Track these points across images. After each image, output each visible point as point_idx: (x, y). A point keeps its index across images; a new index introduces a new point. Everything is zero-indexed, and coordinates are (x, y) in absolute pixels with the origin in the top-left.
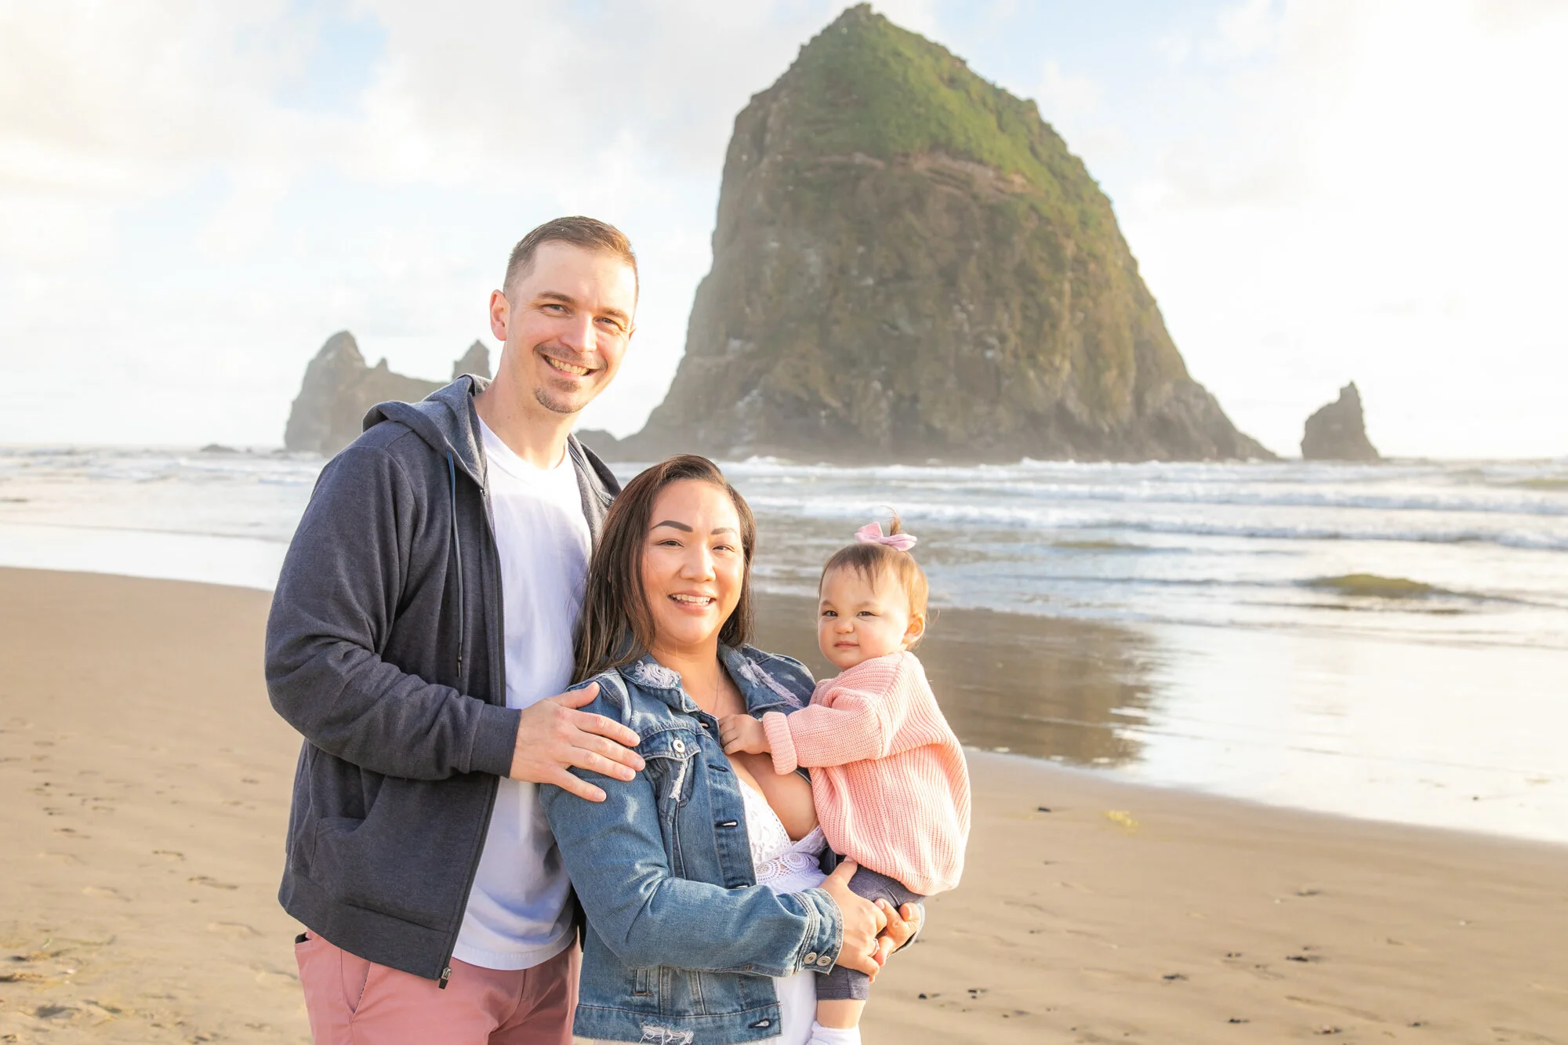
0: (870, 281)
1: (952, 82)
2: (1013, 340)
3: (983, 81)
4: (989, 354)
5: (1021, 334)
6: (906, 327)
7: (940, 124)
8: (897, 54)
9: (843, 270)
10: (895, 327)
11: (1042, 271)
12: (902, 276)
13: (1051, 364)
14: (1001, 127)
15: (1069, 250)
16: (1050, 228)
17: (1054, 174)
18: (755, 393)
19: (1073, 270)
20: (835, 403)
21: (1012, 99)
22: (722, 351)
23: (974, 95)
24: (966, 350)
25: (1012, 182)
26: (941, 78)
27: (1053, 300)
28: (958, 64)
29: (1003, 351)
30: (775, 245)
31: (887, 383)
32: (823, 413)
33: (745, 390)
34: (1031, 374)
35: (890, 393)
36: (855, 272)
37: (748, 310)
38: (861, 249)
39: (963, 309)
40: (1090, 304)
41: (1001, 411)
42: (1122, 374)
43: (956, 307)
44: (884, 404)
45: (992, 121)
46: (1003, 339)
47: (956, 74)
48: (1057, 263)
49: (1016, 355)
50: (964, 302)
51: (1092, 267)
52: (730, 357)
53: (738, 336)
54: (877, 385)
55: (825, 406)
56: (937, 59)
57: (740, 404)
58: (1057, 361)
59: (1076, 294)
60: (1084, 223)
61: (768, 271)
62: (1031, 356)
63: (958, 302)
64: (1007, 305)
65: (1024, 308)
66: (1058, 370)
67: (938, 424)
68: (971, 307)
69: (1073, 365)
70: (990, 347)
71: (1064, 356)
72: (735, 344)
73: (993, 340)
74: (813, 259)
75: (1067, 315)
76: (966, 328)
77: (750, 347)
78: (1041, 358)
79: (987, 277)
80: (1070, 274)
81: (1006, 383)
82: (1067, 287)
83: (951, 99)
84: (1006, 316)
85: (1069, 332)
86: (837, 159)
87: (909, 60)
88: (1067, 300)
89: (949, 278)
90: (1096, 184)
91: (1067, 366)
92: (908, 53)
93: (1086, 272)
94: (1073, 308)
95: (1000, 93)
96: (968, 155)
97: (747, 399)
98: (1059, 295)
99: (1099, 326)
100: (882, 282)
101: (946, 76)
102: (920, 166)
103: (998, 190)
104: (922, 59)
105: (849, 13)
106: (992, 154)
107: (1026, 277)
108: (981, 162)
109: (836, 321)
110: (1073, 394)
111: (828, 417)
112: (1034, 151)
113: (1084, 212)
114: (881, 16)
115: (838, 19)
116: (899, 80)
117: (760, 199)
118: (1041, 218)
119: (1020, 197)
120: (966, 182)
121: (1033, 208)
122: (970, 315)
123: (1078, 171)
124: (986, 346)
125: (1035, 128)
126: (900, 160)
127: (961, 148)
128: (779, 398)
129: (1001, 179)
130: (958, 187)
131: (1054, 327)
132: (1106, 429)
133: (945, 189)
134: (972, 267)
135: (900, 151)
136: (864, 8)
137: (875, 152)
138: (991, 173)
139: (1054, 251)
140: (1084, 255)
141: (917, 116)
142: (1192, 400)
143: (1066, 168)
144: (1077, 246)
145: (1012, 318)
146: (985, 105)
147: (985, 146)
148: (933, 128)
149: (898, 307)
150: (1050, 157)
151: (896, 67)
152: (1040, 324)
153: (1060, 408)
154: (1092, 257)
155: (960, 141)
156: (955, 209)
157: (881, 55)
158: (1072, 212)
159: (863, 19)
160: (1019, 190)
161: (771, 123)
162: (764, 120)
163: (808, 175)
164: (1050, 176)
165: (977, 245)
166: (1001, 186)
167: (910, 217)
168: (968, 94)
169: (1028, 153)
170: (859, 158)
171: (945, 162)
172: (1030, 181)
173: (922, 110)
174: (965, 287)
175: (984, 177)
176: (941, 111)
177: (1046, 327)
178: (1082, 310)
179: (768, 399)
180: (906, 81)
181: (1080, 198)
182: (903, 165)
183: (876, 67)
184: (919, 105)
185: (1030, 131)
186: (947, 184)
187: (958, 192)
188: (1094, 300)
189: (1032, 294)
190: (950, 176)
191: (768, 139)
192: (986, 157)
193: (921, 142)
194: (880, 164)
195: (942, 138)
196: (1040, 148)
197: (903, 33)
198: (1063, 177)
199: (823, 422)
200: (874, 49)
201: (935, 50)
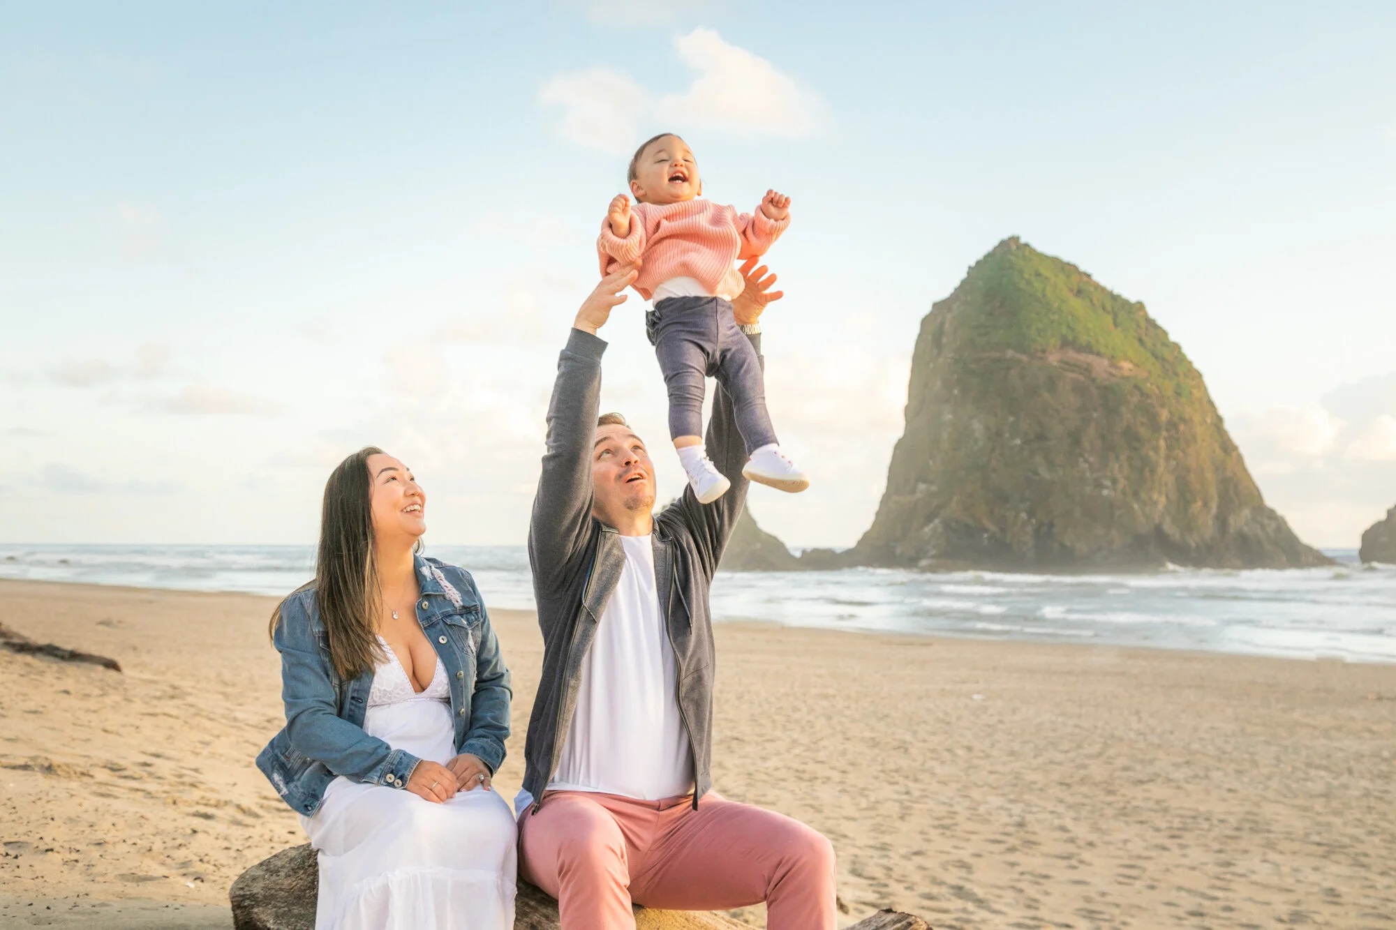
0: (1018, 442)
1: (1079, 293)
2: (1122, 483)
3: (1103, 289)
4: (1105, 492)
5: (1127, 478)
6: (1044, 473)
7: (1068, 326)
8: (1038, 275)
9: (999, 434)
10: (1036, 473)
11: (1143, 432)
12: (1041, 437)
13: (1151, 498)
14: (1116, 325)
15: (1164, 415)
16: (1149, 401)
17: (1156, 357)
18: (937, 521)
19: (1167, 430)
20: (992, 528)
21: (1125, 303)
22: (913, 491)
23: (1095, 301)
24: (1088, 490)
25: (1120, 368)
26: (1071, 290)
27: (1151, 453)
28: (1085, 279)
29: (1115, 490)
30: (950, 416)
31: (1031, 514)
32: (986, 535)
33: (929, 519)
34: (1136, 506)
35: (1034, 521)
36: (1007, 435)
37: (931, 462)
38: (1012, 419)
39: (1086, 461)
40: (1181, 455)
41: (1114, 533)
42: (1206, 504)
43: (1081, 459)
44: (1029, 529)
45: (1109, 319)
46: (1114, 481)
47: (1082, 285)
48: (1154, 425)
49: (1124, 493)
50: (1086, 455)
51: (1182, 427)
52: (918, 495)
53: (924, 481)
54: (1024, 515)
55: (986, 530)
56: (1068, 277)
57: (926, 529)
58: (1155, 496)
59: (1170, 448)
60: (1178, 394)
61: (945, 435)
62: (1136, 494)
63: (1081, 455)
64: (1117, 457)
65: (1130, 459)
66: (1156, 503)
67: (1068, 543)
68: (1091, 459)
69: (1167, 496)
70: (1107, 488)
71: (1160, 493)
72: (922, 486)
73: (1108, 483)
74: (977, 427)
75: (1162, 462)
76: (1088, 474)
77: (934, 488)
78: (1143, 495)
79: (1103, 437)
80: (1164, 433)
81: (1118, 513)
82: (1162, 443)
83: (1078, 307)
84: (1117, 466)
85: (1165, 474)
86: (996, 355)
87: (1047, 279)
88: (1163, 452)
89: (1075, 438)
90: (1190, 363)
91: (1163, 500)
92: (1046, 272)
93: (1177, 432)
94: (1167, 458)
95: (1115, 298)
96: (1088, 349)
97: (931, 526)
98: (1156, 449)
99: (1188, 470)
100: (1027, 442)
101: (1075, 290)
102: (1053, 359)
103: (1112, 375)
104: (1056, 276)
105: (1003, 243)
106: (1107, 347)
107: (1131, 437)
108: (1098, 354)
109: (994, 470)
110: (1168, 520)
111: (989, 538)
112: (1141, 341)
113: (1178, 385)
114: (1027, 245)
115: (996, 248)
116: (1039, 294)
117: (939, 383)
118: (1142, 394)
119: (1127, 378)
120: (1087, 370)
121: (1136, 387)
122: (1091, 465)
123: (1176, 353)
124: (1102, 487)
125: (1143, 324)
126: (1039, 354)
127: (1084, 344)
128: (953, 525)
129: (1113, 365)
130: (1081, 374)
131: (1153, 472)
132: (1193, 545)
133: (1070, 375)
134: (1091, 431)
135: (1039, 348)
136: (1015, 239)
137: (1021, 349)
138: (1106, 362)
139: (1153, 418)
140: (1175, 419)
141: (1052, 322)
142: (1266, 521)
143: (1166, 353)
144: (1170, 412)
145: (1121, 466)
146: (1104, 308)
147: (1102, 340)
148: (1064, 330)
149: (1039, 459)
150: (1154, 345)
151: (1037, 285)
152: (1142, 472)
153: (1158, 530)
154: (1182, 420)
155: (1083, 339)
156: (1079, 389)
157: (1026, 276)
158: (1169, 387)
159: (1014, 247)
160: (1126, 373)
161: (947, 326)
162: (942, 325)
163: (973, 366)
164: (1152, 359)
165: (1095, 415)
166: (1114, 371)
167: (1046, 395)
168: (1091, 301)
169: (1136, 343)
170: (1010, 353)
171: (1072, 355)
172: (1137, 365)
173: (1056, 317)
174: (1086, 445)
175: (1100, 366)
176: (1070, 317)
177: (1147, 473)
178: (1175, 459)
179: (946, 524)
180: (1044, 296)
181: (1176, 374)
182: (1041, 358)
183: (1023, 285)
184: (1054, 313)
185: (1138, 326)
186: (1073, 371)
187: (1081, 378)
188: (1183, 451)
189: (1135, 449)
190: (1075, 365)
191: (944, 340)
192: (1103, 350)
193: (1054, 341)
194: (1024, 358)
195: (1070, 338)
196: (1145, 339)
197: (1043, 257)
198: (1164, 359)
199: (986, 542)
200: (1021, 272)
201: (1068, 269)
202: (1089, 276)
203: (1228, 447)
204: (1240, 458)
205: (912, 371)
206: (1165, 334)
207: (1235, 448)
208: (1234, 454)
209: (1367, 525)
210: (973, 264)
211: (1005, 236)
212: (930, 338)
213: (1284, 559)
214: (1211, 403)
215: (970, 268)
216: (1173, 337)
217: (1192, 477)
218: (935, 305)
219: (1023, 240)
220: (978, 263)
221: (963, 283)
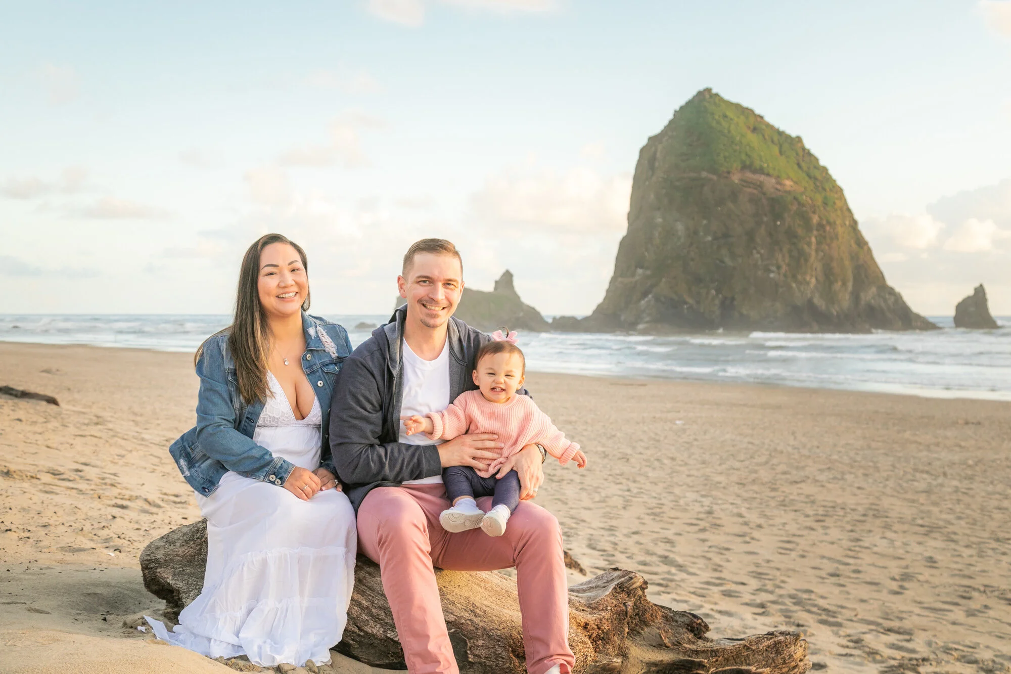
0: (709, 238)
1: (755, 130)
2: (784, 268)
3: (772, 127)
4: (772, 275)
5: (788, 265)
6: (728, 261)
7: (747, 154)
8: (725, 116)
9: (696, 233)
10: (722, 262)
11: (800, 231)
12: (726, 236)
13: (804, 279)
14: (781, 153)
15: (815, 219)
16: (804, 209)
17: (810, 177)
18: (650, 296)
19: (817, 230)
20: (691, 301)
21: (788, 137)
22: (633, 275)
23: (767, 137)
24: (760, 273)
25: (784, 185)
26: (749, 128)
27: (806, 247)
28: (759, 119)
29: (779, 274)
30: (660, 220)
31: (718, 291)
32: (686, 307)
33: (645, 294)
34: (794, 285)
35: (720, 296)
36: (701, 234)
37: (646, 254)
38: (705, 222)
39: (758, 252)
40: (827, 247)
41: (778, 305)
42: (844, 284)
43: (754, 252)
44: (717, 302)
45: (776, 149)
46: (779, 267)
47: (757, 124)
48: (808, 226)
49: (785, 276)
50: (759, 248)
51: (828, 228)
52: (637, 278)
53: (642, 267)
54: (713, 292)
55: (686, 303)
56: (747, 118)
57: (643, 302)
58: (808, 278)
59: (819, 243)
60: (825, 204)
61: (656, 234)
62: (794, 277)
63: (755, 248)
64: (781, 250)
65: (790, 251)
66: (808, 283)
67: (745, 312)
68: (762, 251)
69: (817, 279)
70: (773, 272)
71: (812, 276)
72: (640, 271)
73: (774, 268)
74: (680, 227)
75: (813, 253)
76: (760, 262)
77: (648, 272)
78: (799, 277)
79: (771, 235)
80: (815, 232)
81: (781, 290)
82: (813, 240)
83: (753, 138)
84: (780, 256)
85: (815, 262)
86: (693, 175)
87: (731, 119)
88: (814, 246)
89: (750, 236)
90: (835, 181)
91: (813, 280)
92: (730, 114)
93: (824, 231)
94: (817, 251)
95: (781, 134)
96: (761, 171)
97: (646, 299)
98: (809, 244)
99: (832, 259)
100: (715, 239)
101: (752, 128)
102: (736, 178)
103: (777, 189)
104: (738, 117)
105: (700, 93)
106: (774, 169)
107: (791, 235)
108: (768, 175)
109: (693, 260)
110: (817, 295)
111: (688, 308)
112: (799, 165)
113: (825, 198)
114: (717, 95)
115: (694, 97)
116: (726, 131)
117: (652, 196)
118: (799, 203)
119: (789, 192)
120: (760, 186)
121: (795, 199)
122: (762, 255)
123: (824, 175)
124: (770, 271)
125: (801, 153)
126: (725, 175)
127: (758, 167)
128: (663, 299)
129: (779, 183)
130: (755, 189)
131: (806, 260)
132: (835, 313)
133: (749, 190)
134: (763, 231)
135: (725, 170)
136: (708, 90)
137: (714, 171)
138: (773, 181)
139: (806, 221)
140: (824, 222)
141: (735, 151)
142: (887, 296)
143: (817, 174)
144: (819, 217)
145: (783, 256)
146: (773, 142)
147: (771, 165)
148: (743, 157)
149: (724, 251)
150: (809, 168)
151: (724, 124)
152: (799, 259)
153: (810, 302)
154: (829, 223)
155: (757, 164)
156: (753, 200)
157: (716, 117)
158: (819, 198)
159: (707, 96)
160: (788, 189)
161: (658, 155)
162: (655, 153)
163: (678, 184)
164: (807, 178)
165: (765, 219)
166: (779, 187)
167: (731, 205)
168: (763, 136)
169: (796, 167)
170: (704, 174)
171: (749, 175)
172: (796, 183)
173: (738, 148)
174: (758, 240)
175: (770, 183)
176: (748, 147)
177: (802, 261)
178: (822, 251)
179: (657, 299)
180: (729, 132)
181: (824, 189)
182: (726, 177)
183: (714, 124)
184: (736, 145)
185: (797, 154)
186: (750, 187)
187: (755, 191)
188: (829, 245)
189: (794, 244)
190: (753, 184)
191: (657, 164)
192: (771, 172)
193: (737, 165)
194: (715, 177)
195: (748, 163)
196: (803, 164)
197: (729, 104)
198: (816, 179)
199: (686, 311)
200: (713, 114)
201: (746, 112)
202: (762, 117)
203: (861, 243)
204: (869, 250)
205: (633, 187)
206: (817, 160)
207: (866, 243)
208: (865, 247)
209: (960, 299)
210: (678, 108)
211: (701, 88)
212: (646, 162)
213: (900, 323)
214: (849, 210)
215: (675, 111)
216: (822, 163)
217: (834, 264)
218: (650, 139)
219: (714, 91)
220: (682, 108)
221: (671, 122)
